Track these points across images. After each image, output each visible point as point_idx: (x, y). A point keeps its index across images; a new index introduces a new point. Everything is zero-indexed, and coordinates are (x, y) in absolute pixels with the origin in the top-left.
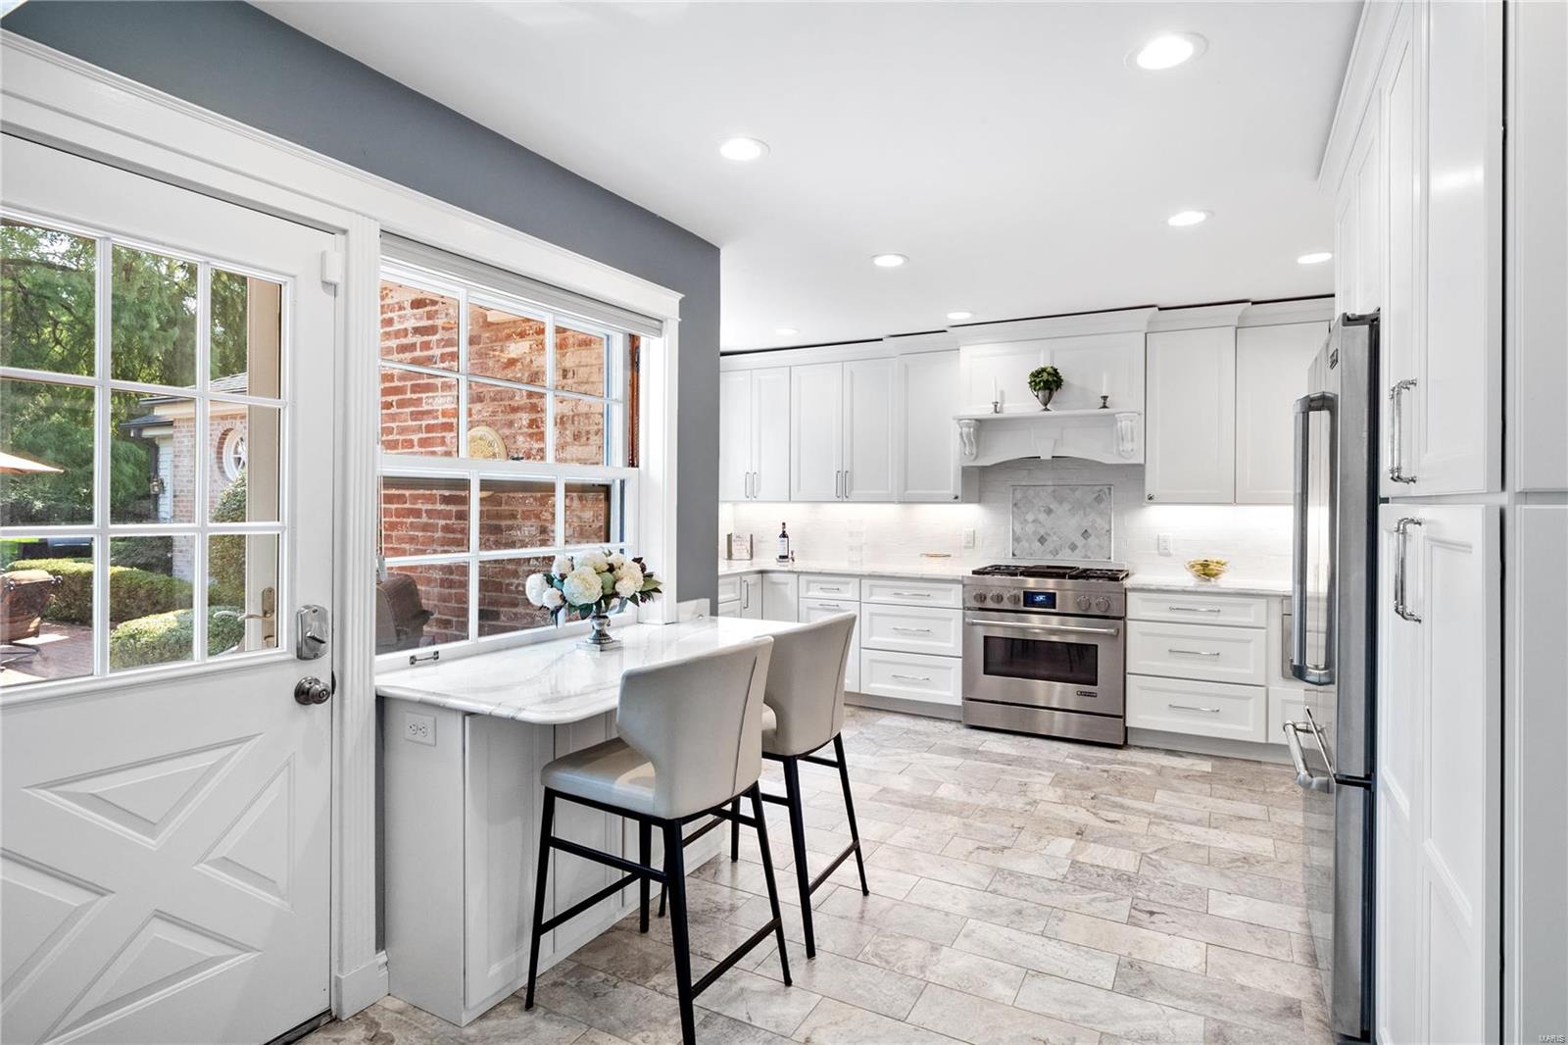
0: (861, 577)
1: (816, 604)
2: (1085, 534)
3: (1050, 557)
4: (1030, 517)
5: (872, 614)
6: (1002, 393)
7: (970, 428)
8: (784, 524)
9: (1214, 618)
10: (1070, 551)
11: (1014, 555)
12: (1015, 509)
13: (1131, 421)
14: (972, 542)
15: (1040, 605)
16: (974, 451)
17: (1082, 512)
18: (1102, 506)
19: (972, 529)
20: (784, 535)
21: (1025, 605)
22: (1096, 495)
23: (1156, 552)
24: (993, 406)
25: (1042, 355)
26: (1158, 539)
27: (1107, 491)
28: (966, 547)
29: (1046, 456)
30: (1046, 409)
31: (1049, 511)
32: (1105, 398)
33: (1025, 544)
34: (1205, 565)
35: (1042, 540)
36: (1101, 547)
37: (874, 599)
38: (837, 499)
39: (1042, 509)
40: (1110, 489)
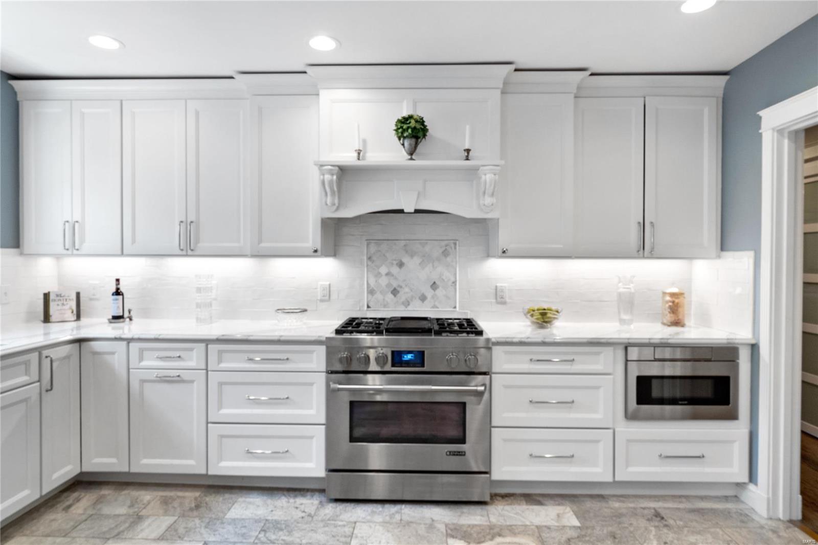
0: (207, 342)
1: (153, 374)
2: (434, 286)
3: (403, 308)
4: (383, 270)
5: (221, 384)
6: (364, 142)
7: (332, 175)
8: (118, 280)
9: (569, 367)
10: (419, 302)
11: (368, 307)
12: (370, 263)
13: (495, 175)
14: (327, 295)
15: (408, 363)
16: (336, 201)
17: (431, 265)
18: (449, 259)
19: (328, 283)
20: (118, 293)
21: (393, 365)
22: (444, 249)
23: (494, 301)
24: (356, 155)
25: (405, 104)
26: (496, 289)
27: (453, 246)
28: (322, 301)
29: (409, 209)
30: (411, 159)
31: (401, 265)
32: (468, 151)
33: (378, 296)
34: (543, 314)
35: (395, 292)
36: (447, 297)
37: (223, 365)
38: (181, 253)
39: (395, 262)
40: (455, 244)
